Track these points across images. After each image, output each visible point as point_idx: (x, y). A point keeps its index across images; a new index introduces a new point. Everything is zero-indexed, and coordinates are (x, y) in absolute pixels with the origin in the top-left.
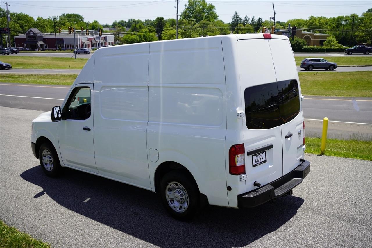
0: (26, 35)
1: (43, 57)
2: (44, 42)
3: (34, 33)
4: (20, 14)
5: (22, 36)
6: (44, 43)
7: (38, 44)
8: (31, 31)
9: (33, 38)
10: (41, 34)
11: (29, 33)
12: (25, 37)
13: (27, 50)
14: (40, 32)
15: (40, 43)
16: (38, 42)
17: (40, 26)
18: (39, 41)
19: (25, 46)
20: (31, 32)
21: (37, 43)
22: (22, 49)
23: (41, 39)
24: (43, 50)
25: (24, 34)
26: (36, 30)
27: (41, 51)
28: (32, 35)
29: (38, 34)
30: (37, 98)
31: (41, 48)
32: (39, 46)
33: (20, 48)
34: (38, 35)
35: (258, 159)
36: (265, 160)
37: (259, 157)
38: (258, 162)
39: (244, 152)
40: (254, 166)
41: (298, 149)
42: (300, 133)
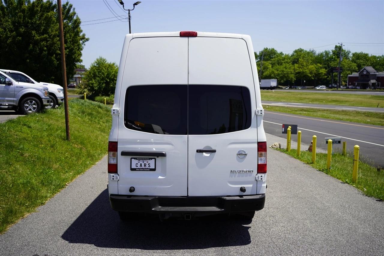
0: (359, 74)
1: (363, 95)
2: (376, 80)
3: (367, 72)
4: (360, 53)
5: (356, 75)
6: (376, 82)
7: (370, 82)
8: (365, 69)
9: (365, 77)
10: (374, 72)
11: (363, 71)
12: (358, 76)
13: (357, 89)
14: (374, 70)
15: (373, 81)
16: (370, 80)
17: (379, 64)
18: (372, 80)
19: (356, 84)
20: (365, 71)
21: (368, 82)
22: (351, 88)
23: (374, 77)
24: (375, 89)
25: (357, 73)
26: (370, 69)
27: (372, 89)
28: (365, 73)
29: (371, 72)
30: (307, 130)
31: (373, 86)
32: (371, 85)
33: (350, 86)
34: (371, 74)
35: (141, 164)
36: (154, 168)
37: (143, 162)
38: (141, 167)
39: (117, 151)
40: (132, 169)
41: (232, 173)
42: (242, 155)
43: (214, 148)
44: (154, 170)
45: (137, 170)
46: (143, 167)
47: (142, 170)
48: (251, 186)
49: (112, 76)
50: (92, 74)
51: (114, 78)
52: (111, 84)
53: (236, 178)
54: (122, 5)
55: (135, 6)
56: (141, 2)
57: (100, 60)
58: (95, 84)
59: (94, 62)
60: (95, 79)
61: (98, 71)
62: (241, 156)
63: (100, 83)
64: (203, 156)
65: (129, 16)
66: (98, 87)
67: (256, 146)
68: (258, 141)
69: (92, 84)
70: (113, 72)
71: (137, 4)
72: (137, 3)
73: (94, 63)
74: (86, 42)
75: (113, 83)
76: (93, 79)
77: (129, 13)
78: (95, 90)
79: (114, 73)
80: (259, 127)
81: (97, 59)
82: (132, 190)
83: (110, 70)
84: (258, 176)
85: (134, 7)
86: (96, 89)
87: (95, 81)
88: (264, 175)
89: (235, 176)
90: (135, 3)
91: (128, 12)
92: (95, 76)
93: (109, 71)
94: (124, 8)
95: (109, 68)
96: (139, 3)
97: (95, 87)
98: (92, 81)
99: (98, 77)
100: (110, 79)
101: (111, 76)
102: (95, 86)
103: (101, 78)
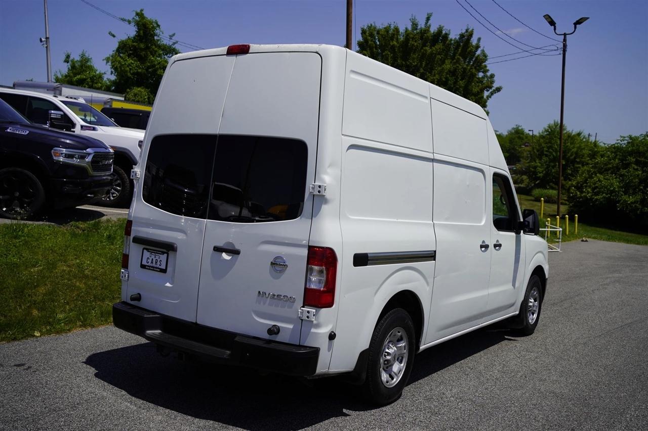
35: (152, 259)
36: (164, 268)
37: (155, 257)
38: (152, 265)
39: (130, 235)
40: (143, 266)
41: (260, 297)
42: (278, 265)
43: (237, 247)
44: (164, 271)
45: (147, 267)
46: (154, 265)
47: (152, 268)
48: (291, 326)
49: (571, 155)
50: (535, 151)
51: (575, 158)
52: (569, 168)
53: (266, 307)
54: (553, 27)
55: (578, 26)
56: (589, 18)
57: (554, 127)
58: (539, 168)
59: (544, 130)
60: (540, 159)
61: (548, 145)
62: (278, 268)
63: (548, 166)
64: (222, 258)
65: (565, 46)
66: (544, 172)
67: (305, 252)
68: (310, 245)
69: (535, 167)
70: (574, 148)
71: (582, 23)
72: (580, 21)
73: (542, 133)
74: (495, 93)
75: (572, 167)
76: (536, 159)
77: (565, 40)
78: (538, 178)
79: (575, 150)
80: (315, 217)
81: (549, 125)
82: (138, 298)
83: (569, 144)
84: (302, 310)
85: (575, 28)
86: (540, 177)
87: (540, 163)
88: (314, 311)
89: (264, 304)
90: (577, 19)
91: (563, 38)
92: (541, 155)
93: (567, 146)
94: (556, 31)
95: (567, 141)
96: (586, 20)
97: (540, 173)
98: (536, 162)
99: (546, 155)
100: (567, 160)
101: (569, 155)
102: (538, 172)
103: (552, 157)
